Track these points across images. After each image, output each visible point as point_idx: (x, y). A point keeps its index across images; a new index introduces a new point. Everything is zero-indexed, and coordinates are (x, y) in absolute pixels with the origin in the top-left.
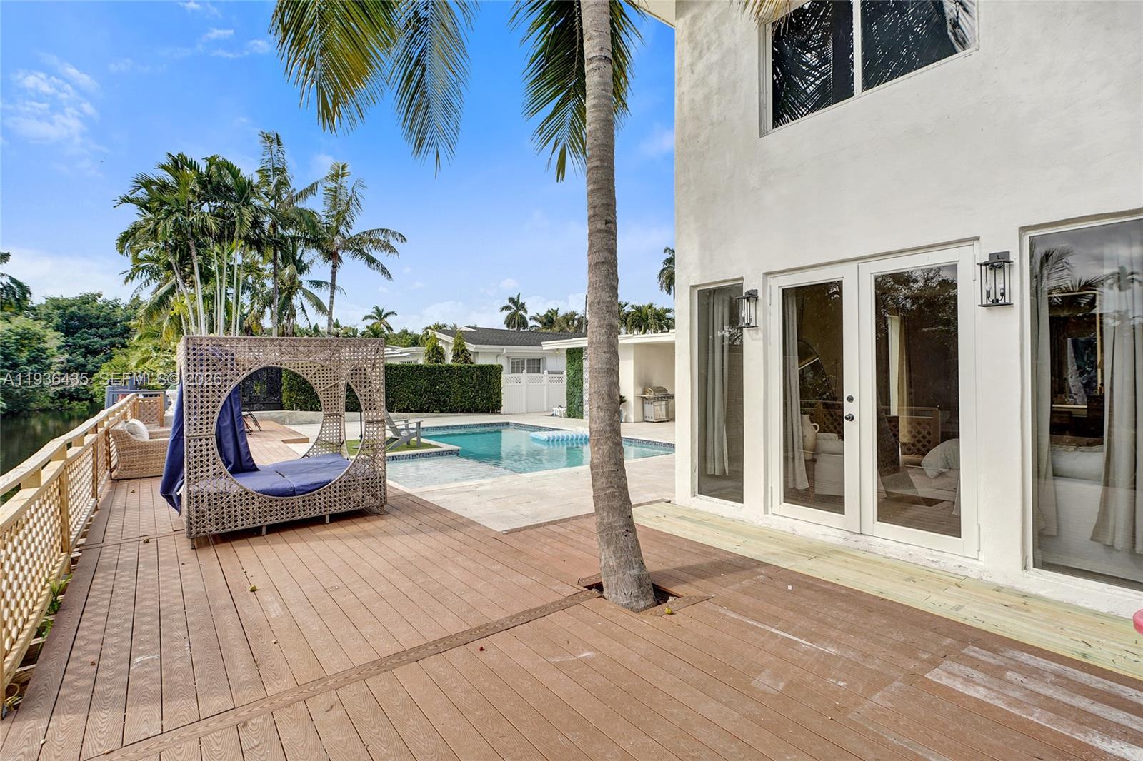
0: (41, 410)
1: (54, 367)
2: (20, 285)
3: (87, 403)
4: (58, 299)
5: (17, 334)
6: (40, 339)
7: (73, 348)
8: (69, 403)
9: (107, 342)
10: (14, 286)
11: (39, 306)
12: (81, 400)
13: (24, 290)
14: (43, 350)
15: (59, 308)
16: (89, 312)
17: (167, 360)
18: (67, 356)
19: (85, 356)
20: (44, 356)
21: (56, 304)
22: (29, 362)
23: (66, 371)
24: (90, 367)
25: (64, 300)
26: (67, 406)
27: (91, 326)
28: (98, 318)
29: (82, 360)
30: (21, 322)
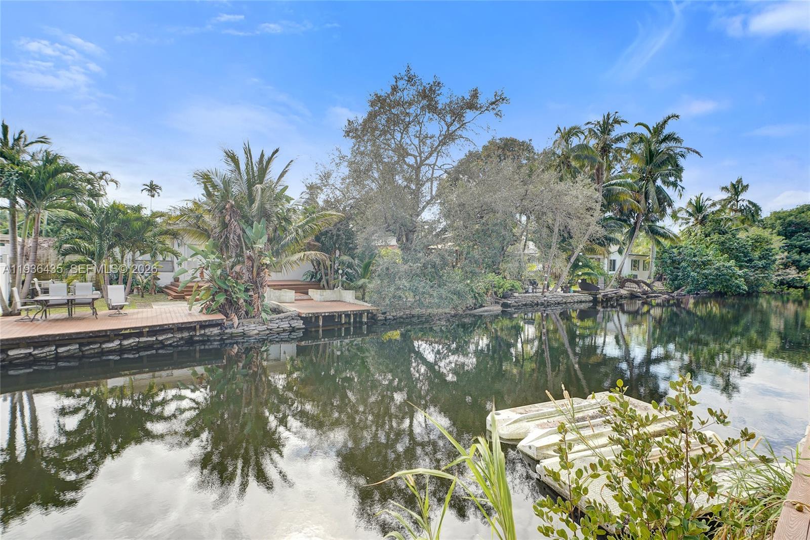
0: (767, 293)
1: (777, 263)
2: (754, 205)
3: (802, 290)
4: (779, 212)
5: (752, 239)
6: (768, 242)
7: (789, 248)
8: (788, 289)
10: (751, 206)
11: (766, 218)
12: (796, 287)
13: (758, 209)
14: (770, 250)
15: (780, 219)
16: (802, 220)
18: (786, 254)
19: (800, 253)
20: (771, 254)
21: (778, 216)
22: (760, 258)
23: (786, 266)
24: (804, 262)
25: (784, 212)
26: (786, 291)
27: (806, 230)
29: (797, 257)
30: (755, 231)
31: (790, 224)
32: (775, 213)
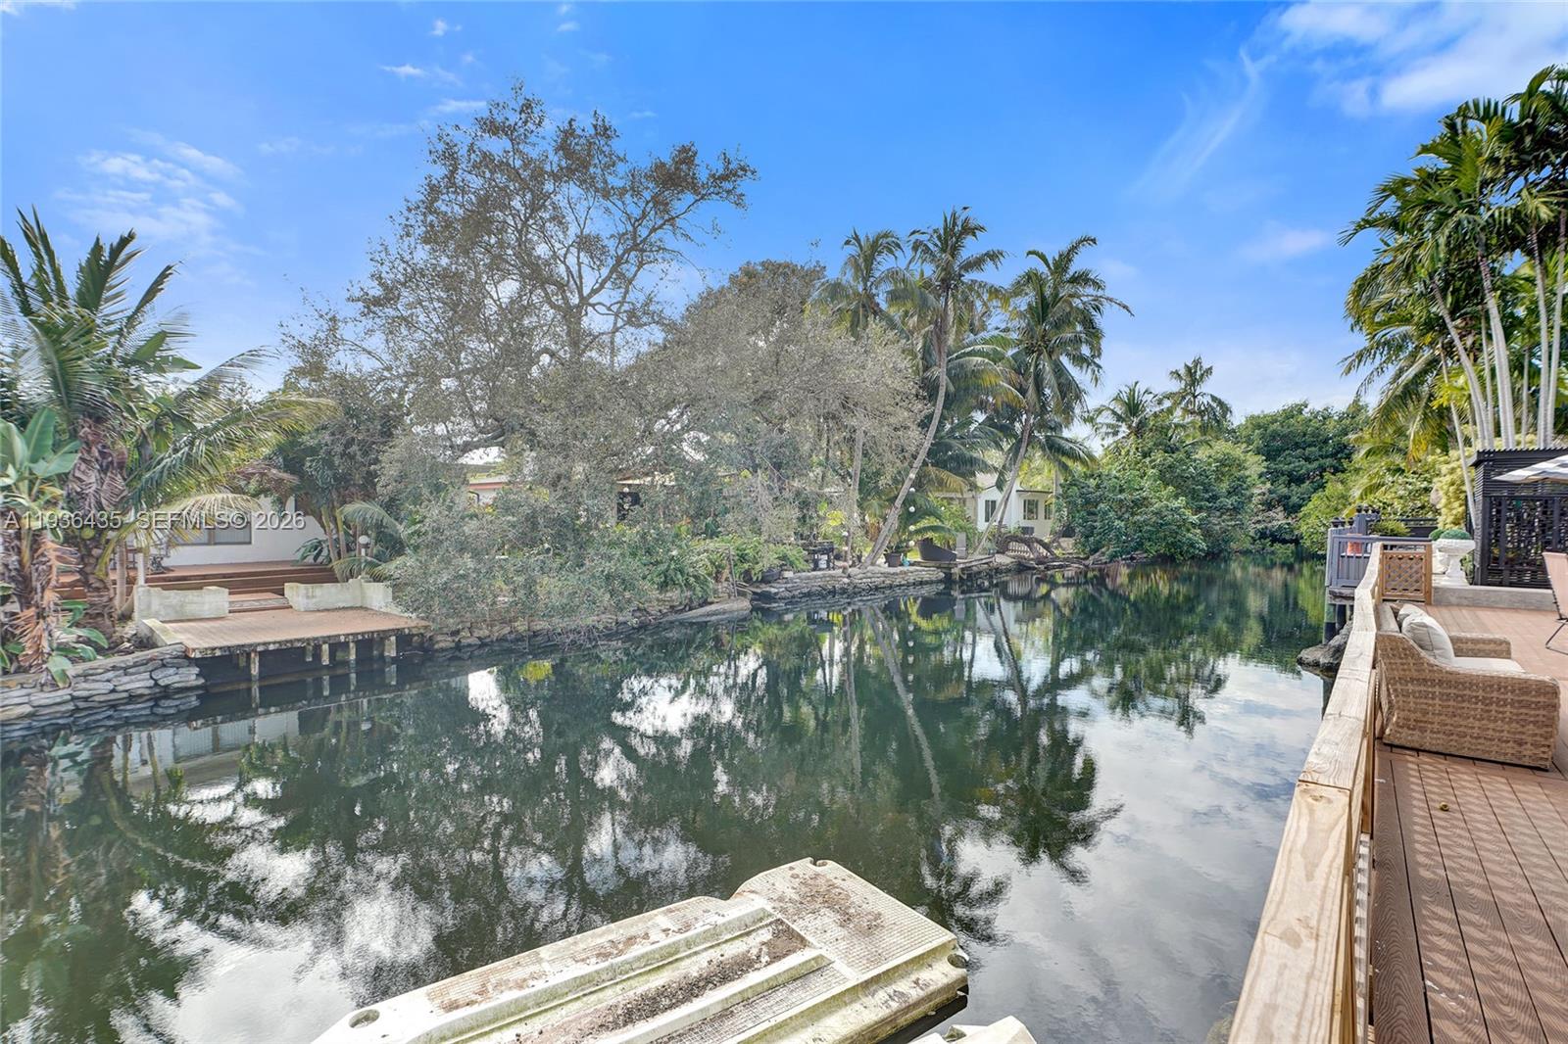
0: (1241, 552)
1: (1255, 500)
2: (1221, 403)
3: (1292, 546)
4: (1258, 417)
5: (1216, 461)
6: (1240, 466)
7: (1273, 475)
8: (1272, 546)
9: (1315, 465)
10: (1215, 405)
11: (1239, 427)
12: (1284, 541)
13: (1225, 409)
14: (1243, 479)
15: (1259, 427)
16: (1292, 429)
17: (1410, 487)
18: (1268, 485)
19: (1288, 485)
20: (1245, 486)
21: (1257, 423)
22: (1229, 494)
23: (1269, 506)
24: (1294, 499)
25: (1265, 417)
26: (1269, 549)
27: (1297, 446)
28: (1305, 435)
29: (1284, 490)
30: (1222, 447)
31: (1274, 436)
32: (1252, 417)
